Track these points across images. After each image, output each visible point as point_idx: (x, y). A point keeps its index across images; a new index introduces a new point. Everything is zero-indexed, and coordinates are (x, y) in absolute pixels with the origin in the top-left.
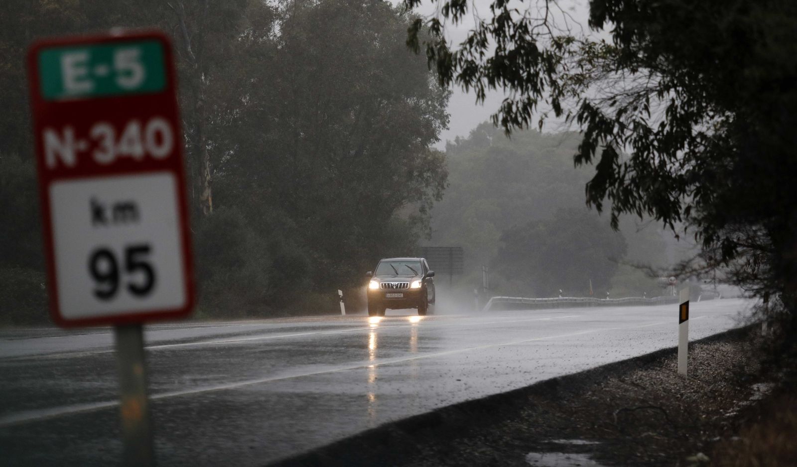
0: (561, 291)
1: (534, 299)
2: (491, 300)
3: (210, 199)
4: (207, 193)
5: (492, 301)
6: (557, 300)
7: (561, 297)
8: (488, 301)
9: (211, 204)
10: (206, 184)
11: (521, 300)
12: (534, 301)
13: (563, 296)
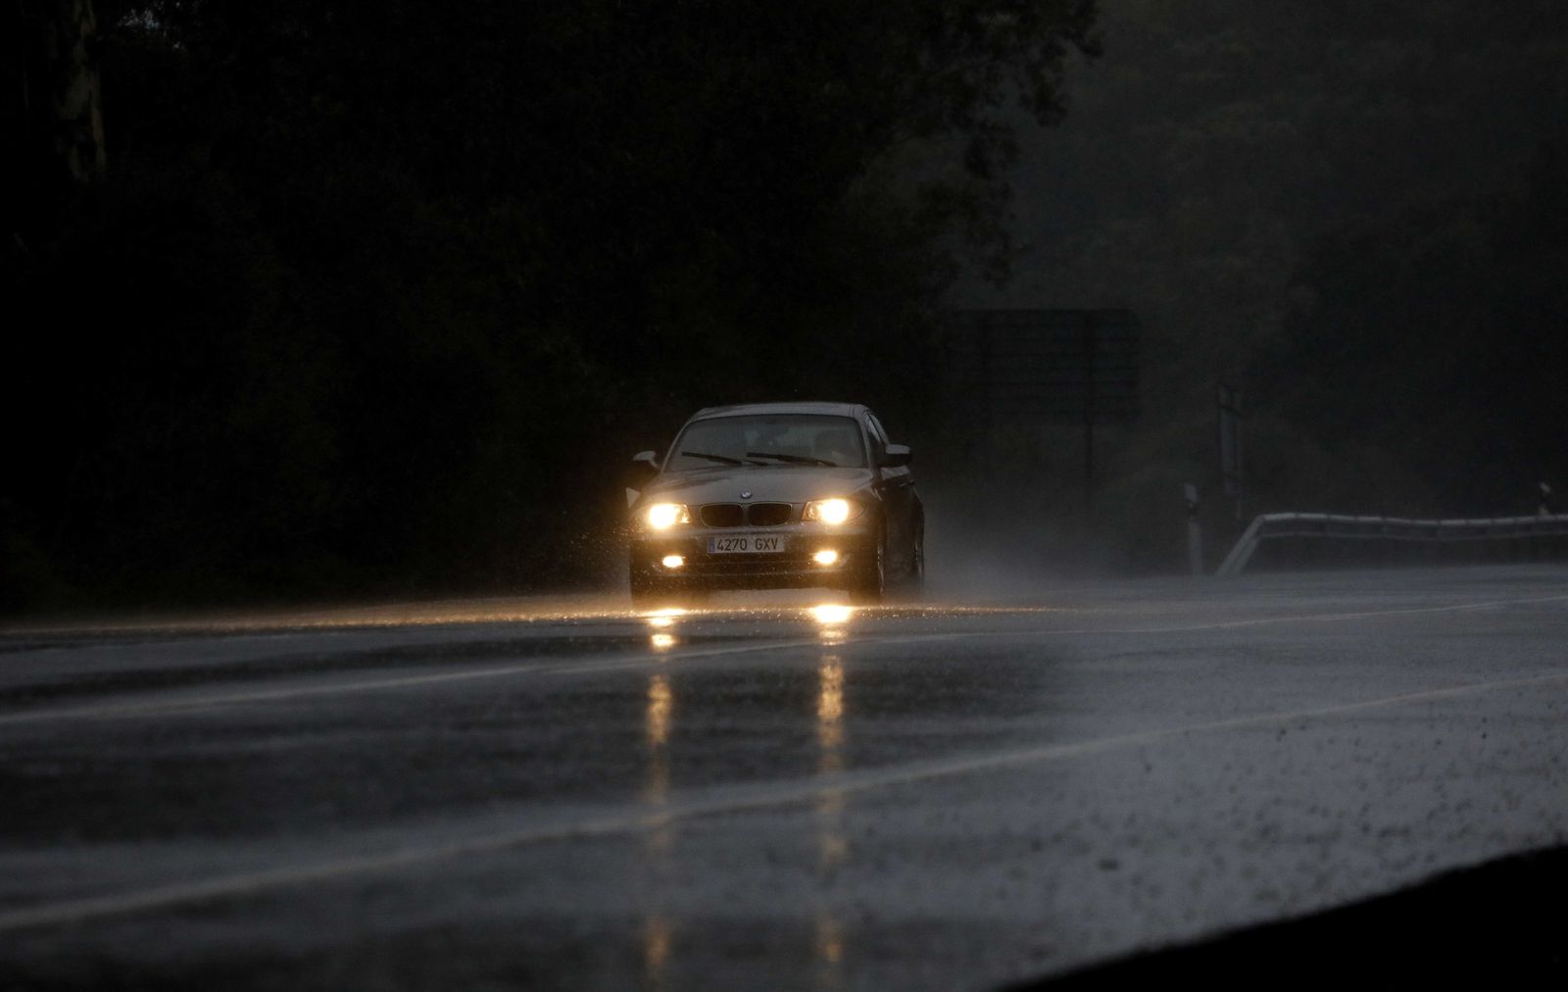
0: (1545, 488)
1: (1432, 523)
2: (1253, 528)
3: (96, 116)
4: (84, 90)
5: (1258, 533)
6: (1527, 527)
7: (1545, 516)
8: (1243, 530)
9: (98, 134)
10: (79, 51)
11: (1376, 527)
12: (1432, 531)
13: (1553, 510)
